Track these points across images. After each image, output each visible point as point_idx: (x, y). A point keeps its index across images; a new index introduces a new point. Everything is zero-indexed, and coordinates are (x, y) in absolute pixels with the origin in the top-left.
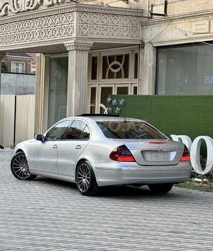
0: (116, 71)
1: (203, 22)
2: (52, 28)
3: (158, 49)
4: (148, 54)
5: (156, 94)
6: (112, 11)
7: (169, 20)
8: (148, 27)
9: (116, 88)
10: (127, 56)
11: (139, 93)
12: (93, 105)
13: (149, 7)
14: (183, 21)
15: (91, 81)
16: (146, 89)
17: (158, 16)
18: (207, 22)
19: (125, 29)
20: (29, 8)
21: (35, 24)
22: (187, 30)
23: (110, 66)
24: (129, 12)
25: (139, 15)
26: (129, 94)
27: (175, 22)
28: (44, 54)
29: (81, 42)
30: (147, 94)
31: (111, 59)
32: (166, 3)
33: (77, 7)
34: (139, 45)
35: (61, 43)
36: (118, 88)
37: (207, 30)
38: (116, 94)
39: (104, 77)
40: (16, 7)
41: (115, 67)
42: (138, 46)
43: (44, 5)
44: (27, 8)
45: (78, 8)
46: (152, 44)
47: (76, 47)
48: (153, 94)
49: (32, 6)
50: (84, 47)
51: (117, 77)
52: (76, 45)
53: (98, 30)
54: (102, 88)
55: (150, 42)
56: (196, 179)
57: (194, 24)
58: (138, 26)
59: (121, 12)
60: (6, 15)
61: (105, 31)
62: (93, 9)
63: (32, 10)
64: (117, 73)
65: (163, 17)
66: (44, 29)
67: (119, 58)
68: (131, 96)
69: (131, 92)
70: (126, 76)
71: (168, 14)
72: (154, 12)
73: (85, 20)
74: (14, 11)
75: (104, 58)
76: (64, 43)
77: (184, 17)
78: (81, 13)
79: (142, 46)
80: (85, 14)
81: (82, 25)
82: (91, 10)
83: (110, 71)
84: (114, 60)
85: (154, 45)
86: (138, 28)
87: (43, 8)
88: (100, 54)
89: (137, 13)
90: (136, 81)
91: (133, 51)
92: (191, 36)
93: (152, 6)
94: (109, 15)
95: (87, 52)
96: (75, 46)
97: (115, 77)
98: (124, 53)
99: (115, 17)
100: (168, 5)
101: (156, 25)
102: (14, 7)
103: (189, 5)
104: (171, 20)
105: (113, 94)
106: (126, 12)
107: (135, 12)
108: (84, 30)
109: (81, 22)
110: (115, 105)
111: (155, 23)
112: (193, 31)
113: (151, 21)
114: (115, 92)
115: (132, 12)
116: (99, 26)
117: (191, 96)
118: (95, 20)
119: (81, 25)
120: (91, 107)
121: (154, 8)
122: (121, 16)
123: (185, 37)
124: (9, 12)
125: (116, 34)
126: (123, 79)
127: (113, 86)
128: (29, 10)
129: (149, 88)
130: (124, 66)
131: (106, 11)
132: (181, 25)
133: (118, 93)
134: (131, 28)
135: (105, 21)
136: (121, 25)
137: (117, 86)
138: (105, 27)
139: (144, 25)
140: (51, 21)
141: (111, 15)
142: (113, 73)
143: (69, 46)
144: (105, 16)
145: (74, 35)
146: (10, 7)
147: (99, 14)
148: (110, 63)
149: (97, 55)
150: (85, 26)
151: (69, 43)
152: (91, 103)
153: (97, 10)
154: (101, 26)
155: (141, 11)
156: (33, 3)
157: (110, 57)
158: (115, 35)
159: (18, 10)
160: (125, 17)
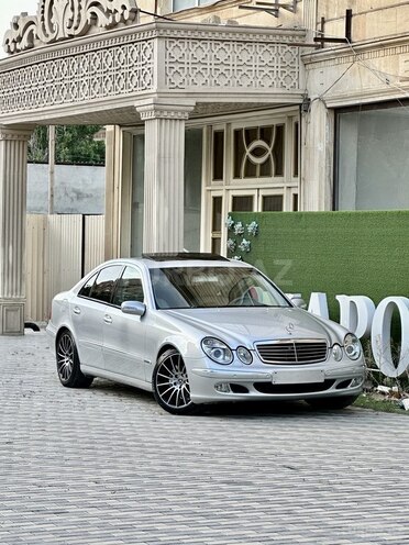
0: (258, 161)
2: (112, 73)
3: (338, 113)
4: (317, 123)
5: (334, 209)
6: (238, 35)
7: (356, 50)
8: (316, 65)
9: (261, 198)
10: (280, 129)
11: (301, 209)
12: (216, 236)
13: (317, 24)
14: (382, 53)
15: (212, 182)
16: (315, 199)
17: (334, 44)
19: (266, 72)
20: (72, 32)
21: (81, 66)
22: (390, 71)
23: (248, 151)
24: (275, 35)
25: (297, 40)
26: (284, 210)
27: (366, 56)
28: (121, 126)
29: (169, 101)
30: (317, 210)
31: (251, 134)
32: (349, 14)
33: (158, 29)
34: (300, 105)
35: (130, 104)
36: (264, 197)
38: (260, 210)
39: (237, 175)
40: (48, 31)
41: (258, 152)
42: (298, 107)
43: (99, 25)
44: (68, 32)
45: (161, 32)
46: (324, 102)
47: (158, 113)
48: (329, 209)
49: (76, 28)
50: (176, 112)
51: (262, 175)
52: (158, 108)
53: (206, 76)
54: (234, 198)
55: (321, 99)
56: (380, 388)
57: (402, 58)
58: (296, 66)
59: (258, 37)
60: (31, 47)
61: (222, 77)
62: (193, 31)
63: (77, 36)
64: (262, 165)
65: (344, 45)
66: (97, 76)
67: (265, 133)
68: (288, 214)
69: (287, 207)
70: (279, 172)
71: (353, 39)
72: (328, 35)
73: (177, 54)
74: (45, 40)
75: (238, 133)
76: (136, 104)
77: (382, 45)
78: (168, 40)
79: (305, 106)
80: (177, 43)
81: (170, 65)
82: (189, 33)
83: (248, 160)
84: (255, 139)
85: (328, 106)
86: (296, 70)
87: (96, 30)
88: (228, 124)
89: (294, 36)
90: (295, 182)
91: (290, 118)
92: (396, 83)
93: (323, 21)
94: (231, 44)
95: (183, 122)
96: (156, 110)
97: (258, 173)
98: (274, 122)
99: (244, 46)
100: (353, 19)
101: (332, 63)
102: (44, 30)
103: (393, 19)
104: (359, 51)
105: (255, 210)
106: (268, 35)
107: (287, 36)
108: (176, 75)
109: (168, 60)
110: (240, 235)
111: (328, 59)
112: (401, 73)
113: (322, 53)
114: (257, 207)
115: (281, 35)
116: (208, 67)
118: (200, 55)
119: (168, 65)
120: (214, 239)
121: (326, 25)
122: (258, 45)
123: (385, 87)
124: (36, 42)
125: (246, 82)
126: (273, 179)
127: (255, 193)
128: (71, 36)
129: (320, 196)
130: (274, 151)
131: (224, 35)
132: (380, 62)
133: (264, 210)
134: (280, 70)
135: (222, 56)
136: (258, 64)
137: (262, 193)
138: (222, 69)
139: (307, 62)
140: (110, 60)
141: (236, 44)
142: (255, 165)
143: (145, 111)
144: (222, 45)
145: (154, 88)
146: (37, 29)
147: (209, 42)
148: (248, 144)
149: (223, 127)
150: (177, 67)
151: (144, 106)
152: (214, 230)
153: (203, 34)
154: (213, 67)
155: (302, 33)
156: (79, 21)
157: (247, 131)
158: (245, 85)
159: (52, 37)
160: (267, 47)
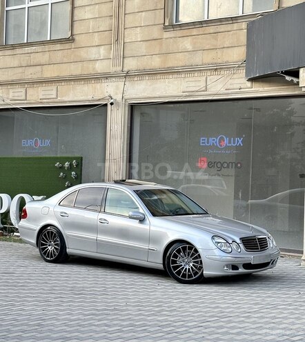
1: (20, 90)
18: (23, 90)
22: (5, 96)
37: (23, 98)
56: (15, 234)
92: (8, 101)
103: (6, 73)
112: (11, 97)
117: (11, 158)
123: (2, 102)
